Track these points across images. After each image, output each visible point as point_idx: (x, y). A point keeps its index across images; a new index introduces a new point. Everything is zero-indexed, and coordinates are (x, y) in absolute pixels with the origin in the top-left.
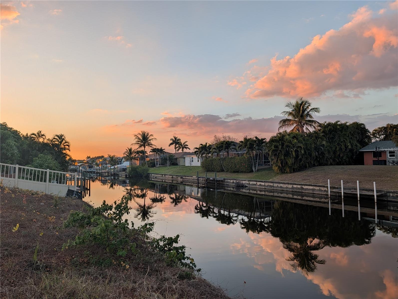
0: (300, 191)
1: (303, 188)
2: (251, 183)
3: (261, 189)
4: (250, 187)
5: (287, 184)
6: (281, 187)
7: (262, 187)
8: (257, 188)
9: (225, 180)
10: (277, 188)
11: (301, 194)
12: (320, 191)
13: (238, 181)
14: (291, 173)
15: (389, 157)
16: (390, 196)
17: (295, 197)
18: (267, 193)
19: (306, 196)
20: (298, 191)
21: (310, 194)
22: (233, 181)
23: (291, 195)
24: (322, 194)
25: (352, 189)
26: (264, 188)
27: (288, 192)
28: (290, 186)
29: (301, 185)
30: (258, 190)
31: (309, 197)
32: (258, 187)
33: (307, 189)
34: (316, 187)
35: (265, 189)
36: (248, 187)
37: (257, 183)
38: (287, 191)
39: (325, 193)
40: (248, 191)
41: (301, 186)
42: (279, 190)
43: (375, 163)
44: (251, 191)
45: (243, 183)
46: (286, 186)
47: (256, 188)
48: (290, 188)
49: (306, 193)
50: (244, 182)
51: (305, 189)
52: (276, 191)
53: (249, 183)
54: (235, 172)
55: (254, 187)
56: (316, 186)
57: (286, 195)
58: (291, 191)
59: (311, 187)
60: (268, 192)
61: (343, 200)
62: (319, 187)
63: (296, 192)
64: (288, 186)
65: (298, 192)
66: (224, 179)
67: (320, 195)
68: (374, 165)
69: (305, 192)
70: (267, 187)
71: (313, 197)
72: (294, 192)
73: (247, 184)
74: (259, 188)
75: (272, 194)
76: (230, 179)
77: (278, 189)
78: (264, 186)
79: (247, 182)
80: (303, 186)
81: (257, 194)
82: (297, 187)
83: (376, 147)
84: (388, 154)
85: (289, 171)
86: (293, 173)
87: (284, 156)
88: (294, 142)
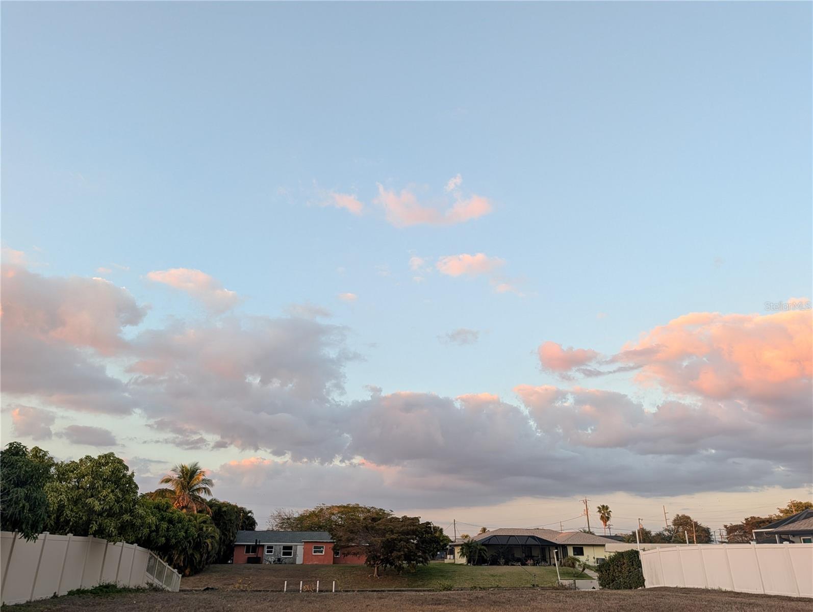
14: (189, 575)
15: (266, 554)
43: (250, 561)
68: (248, 562)
83: (256, 540)
84: (266, 550)
85: (188, 573)
86: (192, 575)
87: (193, 550)
88: (207, 530)
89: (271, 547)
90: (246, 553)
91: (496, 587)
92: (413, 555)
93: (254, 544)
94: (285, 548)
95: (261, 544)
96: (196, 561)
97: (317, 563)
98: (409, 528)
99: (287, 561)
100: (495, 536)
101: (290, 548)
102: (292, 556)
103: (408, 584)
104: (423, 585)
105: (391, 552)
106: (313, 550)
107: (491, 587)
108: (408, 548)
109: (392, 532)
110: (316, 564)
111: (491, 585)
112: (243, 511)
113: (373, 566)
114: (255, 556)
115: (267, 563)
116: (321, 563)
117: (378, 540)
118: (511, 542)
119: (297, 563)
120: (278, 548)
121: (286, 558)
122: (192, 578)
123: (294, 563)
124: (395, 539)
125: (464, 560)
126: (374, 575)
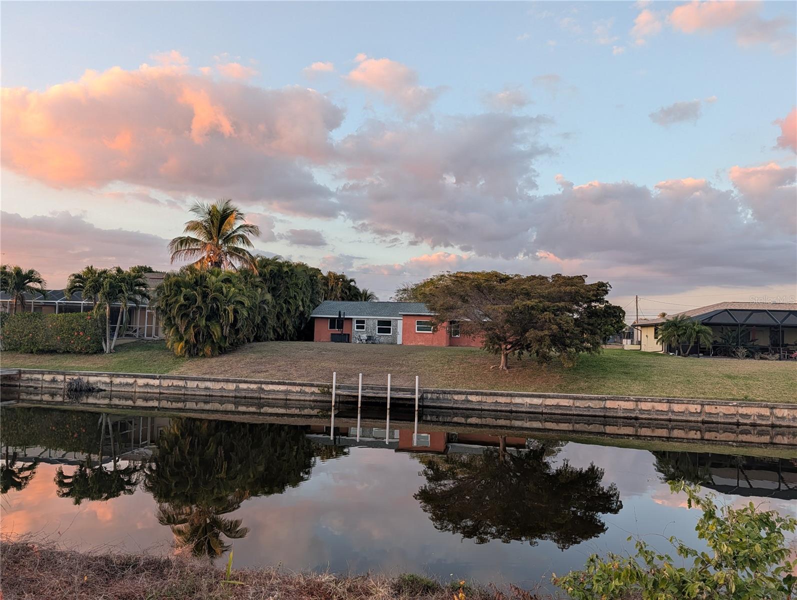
0: (256, 395)
1: (263, 389)
2: (117, 381)
3: (149, 395)
4: (111, 391)
5: (223, 382)
6: (207, 388)
7: (152, 391)
8: (135, 392)
9: (22, 375)
10: (194, 391)
11: (256, 401)
12: (302, 393)
13: (76, 378)
14: (212, 356)
15: (355, 330)
16: (427, 398)
17: (242, 409)
18: (165, 404)
19: (268, 406)
20: (250, 395)
21: (278, 401)
22: (54, 376)
23: (233, 405)
24: (307, 401)
25: (367, 389)
26: (159, 391)
27: (224, 398)
28: (232, 386)
29: (259, 383)
30: (139, 398)
31: (275, 408)
32: (138, 390)
33: (273, 391)
34: (294, 386)
35: (161, 395)
36: (105, 390)
37: (135, 381)
38: (222, 396)
39: (312, 399)
40: (107, 401)
41: (259, 385)
42: (201, 395)
43: (335, 338)
44: (116, 401)
45: (88, 381)
46: (221, 387)
47: (132, 392)
48: (230, 391)
49: (269, 399)
50: (92, 379)
51: (269, 391)
52: (194, 397)
53: (111, 382)
54: (41, 352)
55: (126, 390)
56: (294, 384)
57: (220, 405)
58: (232, 397)
59: (282, 388)
60: (168, 401)
61: (359, 409)
62: (301, 387)
63: (245, 398)
64: (224, 387)
65: (251, 398)
66: (20, 372)
67: (302, 403)
68: (332, 341)
69: (267, 397)
70: (167, 390)
71: (286, 406)
72: (238, 400)
73: (105, 383)
74: (145, 393)
75: (180, 405)
76: (43, 373)
77: (197, 393)
78: (160, 386)
79: (108, 380)
80: (263, 386)
81: (134, 407)
82: (248, 388)
83: (340, 312)
84: (355, 325)
85: (209, 353)
86: (217, 356)
87: (206, 320)
88: (228, 292)
89: (363, 322)
90: (330, 328)
91: (743, 400)
92: (569, 338)
93: (338, 317)
94: (380, 323)
95: (345, 317)
96: (215, 336)
97: (423, 344)
98: (563, 289)
99: (382, 339)
100: (726, 310)
101: (388, 323)
102: (391, 334)
103: (561, 386)
104: (590, 389)
105: (526, 331)
106: (417, 326)
107: (733, 400)
108: (559, 325)
109: (528, 295)
110: (421, 345)
111: (730, 394)
112: (343, 280)
113: (497, 351)
114: (340, 332)
115: (358, 342)
116: (430, 344)
117: (500, 309)
118: (752, 320)
119: (398, 343)
120: (371, 322)
121: (380, 336)
122: (214, 360)
123: (394, 343)
124: (533, 308)
125: (659, 348)
126: (501, 367)
